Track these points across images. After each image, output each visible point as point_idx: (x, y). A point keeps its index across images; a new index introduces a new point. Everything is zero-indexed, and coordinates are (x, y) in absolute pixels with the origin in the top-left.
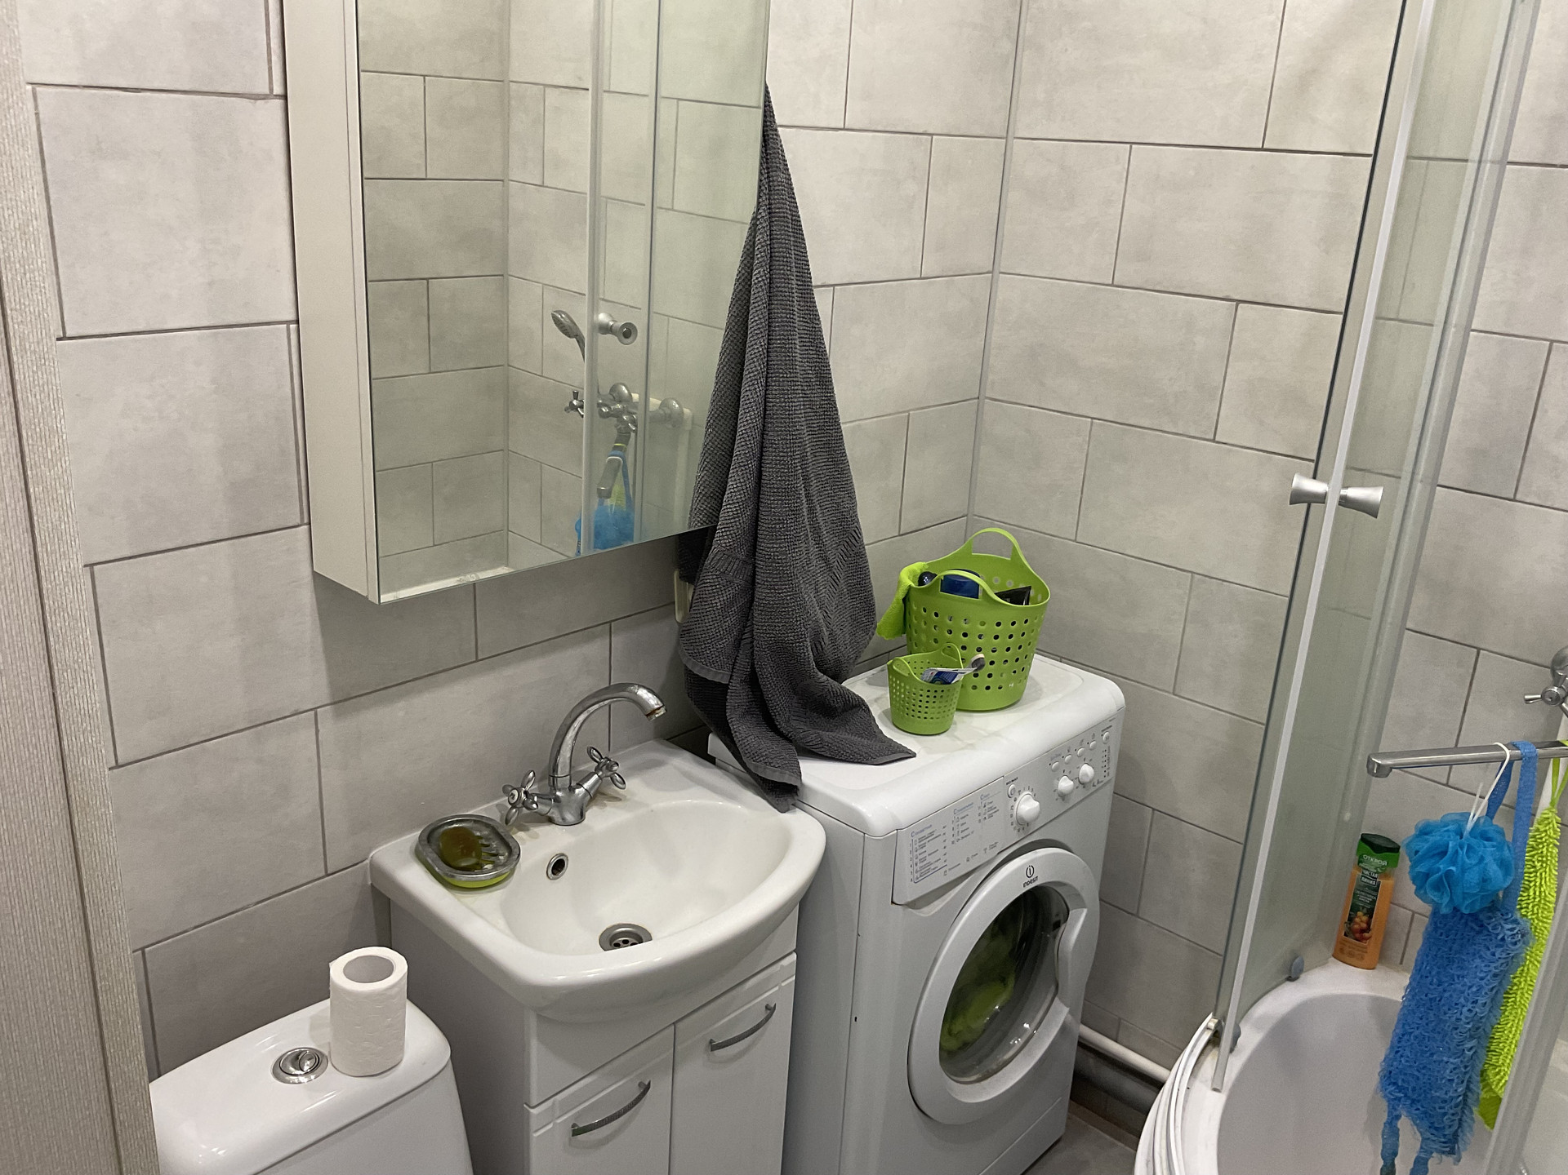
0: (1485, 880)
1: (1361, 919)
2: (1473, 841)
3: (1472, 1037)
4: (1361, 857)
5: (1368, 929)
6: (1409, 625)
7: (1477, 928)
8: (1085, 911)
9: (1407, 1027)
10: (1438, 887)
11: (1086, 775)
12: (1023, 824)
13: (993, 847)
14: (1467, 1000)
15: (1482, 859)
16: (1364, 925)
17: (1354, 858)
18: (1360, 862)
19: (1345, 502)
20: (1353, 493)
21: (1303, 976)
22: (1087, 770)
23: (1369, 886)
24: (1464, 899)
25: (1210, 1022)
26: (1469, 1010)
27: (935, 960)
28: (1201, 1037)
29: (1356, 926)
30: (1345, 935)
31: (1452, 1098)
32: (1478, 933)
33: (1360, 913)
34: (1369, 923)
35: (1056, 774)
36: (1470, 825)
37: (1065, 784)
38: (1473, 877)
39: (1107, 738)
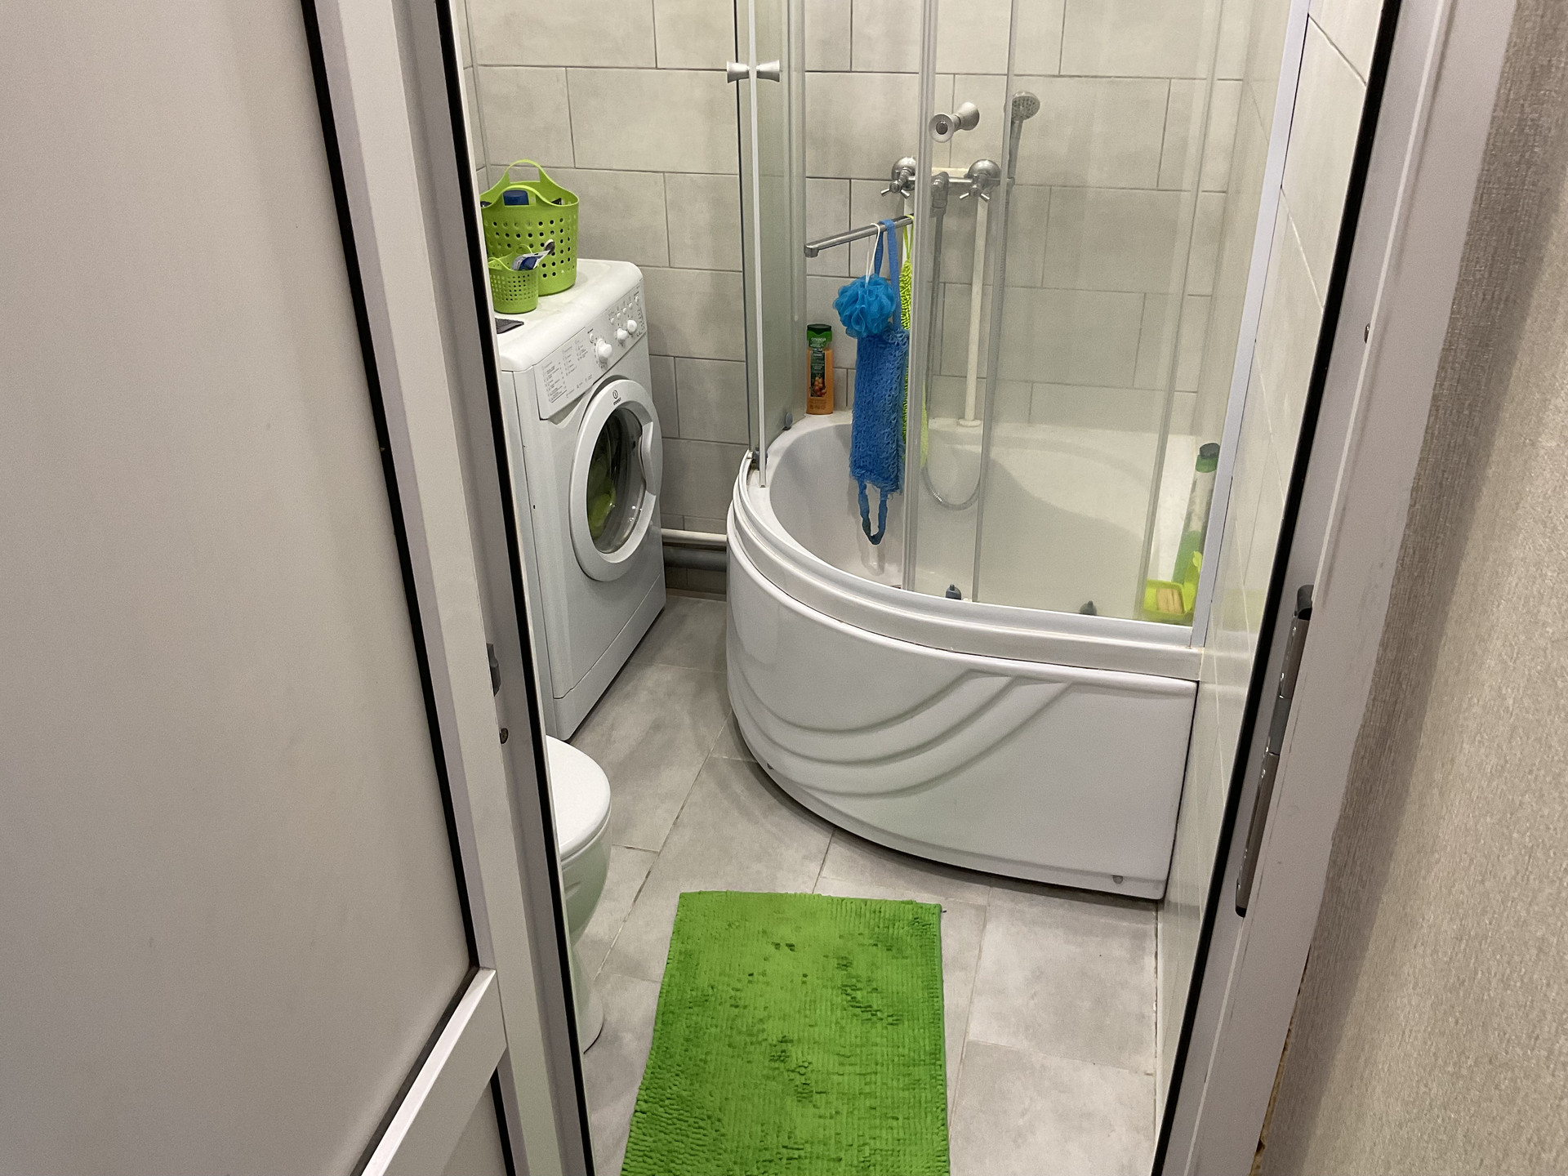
0: (881, 308)
1: (818, 380)
2: (871, 288)
3: (893, 412)
4: (810, 340)
5: (824, 387)
6: (807, 175)
7: (883, 346)
8: (652, 423)
9: (859, 428)
10: (858, 322)
11: (632, 326)
12: (603, 362)
13: (590, 377)
14: (886, 390)
15: (877, 296)
16: (821, 385)
17: (807, 342)
18: (810, 344)
19: (760, 75)
20: (764, 67)
21: (793, 427)
22: (632, 324)
23: (819, 358)
24: (873, 324)
25: (749, 454)
26: (889, 396)
27: (573, 461)
28: (746, 464)
29: (817, 388)
30: (812, 396)
31: (891, 454)
32: (884, 349)
33: (817, 378)
34: (823, 383)
35: (613, 327)
36: (867, 279)
37: (621, 334)
38: (875, 308)
39: (638, 300)
